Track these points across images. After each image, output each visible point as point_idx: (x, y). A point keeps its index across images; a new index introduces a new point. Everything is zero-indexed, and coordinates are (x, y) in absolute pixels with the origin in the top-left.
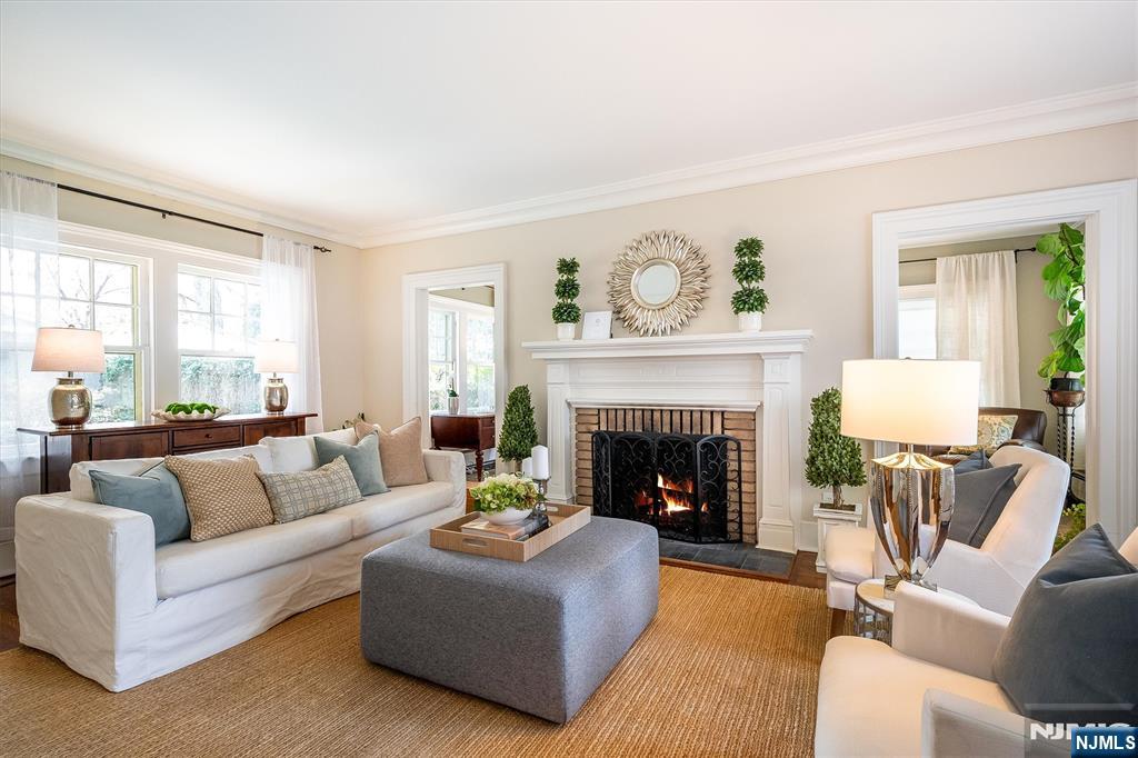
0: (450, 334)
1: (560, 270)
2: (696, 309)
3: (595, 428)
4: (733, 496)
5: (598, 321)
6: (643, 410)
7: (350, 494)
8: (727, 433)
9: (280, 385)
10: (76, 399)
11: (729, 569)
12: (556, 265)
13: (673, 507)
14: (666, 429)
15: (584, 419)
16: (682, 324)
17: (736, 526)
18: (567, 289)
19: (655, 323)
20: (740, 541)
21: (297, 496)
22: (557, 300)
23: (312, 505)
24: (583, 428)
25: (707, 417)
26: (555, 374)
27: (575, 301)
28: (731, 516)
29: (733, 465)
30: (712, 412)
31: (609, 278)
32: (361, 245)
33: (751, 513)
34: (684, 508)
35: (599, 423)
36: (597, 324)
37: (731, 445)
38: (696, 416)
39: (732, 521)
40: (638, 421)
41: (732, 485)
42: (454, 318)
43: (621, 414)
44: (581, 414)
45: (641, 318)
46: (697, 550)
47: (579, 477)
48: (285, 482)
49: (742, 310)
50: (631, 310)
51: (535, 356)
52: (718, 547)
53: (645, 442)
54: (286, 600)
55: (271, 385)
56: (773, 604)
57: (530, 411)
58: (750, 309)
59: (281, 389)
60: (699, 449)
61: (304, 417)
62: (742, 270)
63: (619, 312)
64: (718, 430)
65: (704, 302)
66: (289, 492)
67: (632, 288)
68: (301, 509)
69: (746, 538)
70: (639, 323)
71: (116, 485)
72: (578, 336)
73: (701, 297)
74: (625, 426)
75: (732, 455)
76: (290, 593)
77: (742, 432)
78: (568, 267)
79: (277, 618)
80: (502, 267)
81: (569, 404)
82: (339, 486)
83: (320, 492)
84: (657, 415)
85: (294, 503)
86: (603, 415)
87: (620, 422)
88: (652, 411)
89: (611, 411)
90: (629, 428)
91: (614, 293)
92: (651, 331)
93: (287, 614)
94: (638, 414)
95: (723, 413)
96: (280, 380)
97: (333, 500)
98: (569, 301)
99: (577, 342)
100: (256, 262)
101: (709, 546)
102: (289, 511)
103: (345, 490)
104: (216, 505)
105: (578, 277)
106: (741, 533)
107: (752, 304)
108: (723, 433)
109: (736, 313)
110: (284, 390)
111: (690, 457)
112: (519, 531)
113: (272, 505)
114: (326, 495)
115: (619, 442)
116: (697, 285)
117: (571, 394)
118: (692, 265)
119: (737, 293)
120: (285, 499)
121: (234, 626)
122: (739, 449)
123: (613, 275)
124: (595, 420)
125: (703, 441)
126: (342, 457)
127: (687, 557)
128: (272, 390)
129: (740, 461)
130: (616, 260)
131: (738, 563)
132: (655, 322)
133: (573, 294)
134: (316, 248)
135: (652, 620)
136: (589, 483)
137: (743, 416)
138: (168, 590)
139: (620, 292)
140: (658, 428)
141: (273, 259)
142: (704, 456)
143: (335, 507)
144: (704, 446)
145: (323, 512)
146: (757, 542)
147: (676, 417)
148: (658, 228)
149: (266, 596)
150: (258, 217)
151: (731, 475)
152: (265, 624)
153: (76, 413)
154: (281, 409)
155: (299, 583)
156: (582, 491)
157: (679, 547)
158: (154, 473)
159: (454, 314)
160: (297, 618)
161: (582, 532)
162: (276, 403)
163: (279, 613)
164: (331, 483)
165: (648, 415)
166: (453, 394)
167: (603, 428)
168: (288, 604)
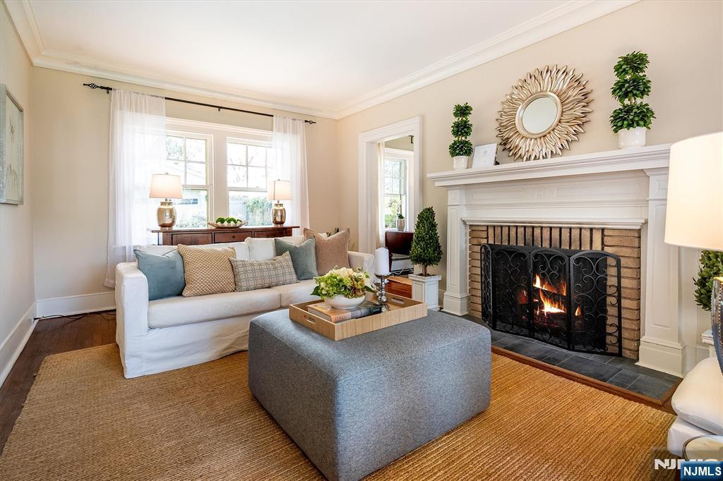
0: (403, 175)
1: (456, 115)
2: (576, 133)
3: (484, 241)
4: (612, 311)
5: (485, 152)
6: (525, 227)
7: (288, 277)
8: (607, 250)
9: (281, 208)
10: (168, 214)
11: (592, 380)
12: (452, 110)
13: (549, 308)
14: (546, 244)
15: (475, 234)
16: (563, 149)
17: (614, 340)
18: (462, 129)
19: (537, 150)
20: (619, 355)
21: (251, 275)
22: (453, 139)
23: (260, 282)
24: (475, 241)
25: (586, 234)
26: (454, 197)
27: (469, 138)
28: (610, 330)
29: (612, 281)
30: (591, 230)
31: (498, 117)
32: (337, 117)
33: (634, 330)
34: (559, 311)
35: (487, 238)
36: (485, 155)
37: (611, 261)
38: (575, 233)
39: (610, 334)
40: (520, 236)
41: (612, 300)
42: (405, 163)
43: (505, 230)
44: (473, 230)
45: (524, 146)
46: (566, 356)
47: (472, 281)
48: (244, 266)
49: (621, 127)
50: (516, 141)
51: (438, 184)
52: (591, 357)
53: (523, 255)
54: (233, 340)
55: (276, 208)
56: (628, 426)
57: (433, 226)
58: (629, 126)
59: (281, 210)
60: (572, 262)
61: (291, 228)
62: (620, 89)
63: (505, 144)
64: (597, 246)
65: (587, 127)
66: (246, 272)
67: (517, 122)
68: (252, 284)
69: (626, 353)
70: (522, 152)
71: (145, 258)
72: (469, 166)
73: (582, 122)
74: (509, 241)
75: (612, 271)
76: (235, 338)
77: (624, 249)
78: (463, 111)
79: (226, 352)
80: (417, 119)
81: (464, 222)
82: (280, 272)
83: (266, 273)
84: (537, 232)
85: (247, 279)
86: (491, 231)
87: (505, 237)
88: (533, 227)
89: (496, 227)
90: (513, 243)
91: (502, 128)
92: (533, 157)
93: (232, 350)
94: (521, 230)
95: (603, 230)
96: (281, 205)
97: (274, 280)
98: (463, 138)
99: (470, 171)
100: (270, 133)
101: (582, 355)
102: (244, 284)
103: (284, 274)
104: (198, 275)
105: (471, 119)
106: (620, 347)
107: (632, 120)
108: (603, 249)
109: (616, 131)
110: (283, 211)
111: (563, 270)
112: (345, 315)
113: (234, 279)
114: (270, 277)
115: (498, 253)
116: (578, 112)
117: (467, 215)
118: (574, 93)
119: (615, 111)
120: (242, 276)
121: (197, 352)
122: (618, 266)
123: (502, 113)
124: (484, 235)
125: (576, 256)
126: (288, 252)
127: (554, 361)
128: (276, 211)
129: (619, 277)
130: (504, 100)
131: (605, 377)
132: (537, 148)
133: (467, 133)
134: (306, 121)
135: (483, 412)
136: (478, 286)
137: (624, 233)
138: (153, 323)
139: (506, 127)
140: (538, 243)
141: (279, 131)
142: (577, 270)
143: (277, 285)
144: (578, 260)
145: (269, 287)
146: (638, 360)
147: (556, 233)
148: (542, 67)
149: (217, 336)
150: (271, 105)
151: (611, 291)
152: (217, 354)
153: (168, 221)
154: (282, 223)
155: (241, 332)
156: (474, 293)
157: (550, 351)
158: (171, 255)
159: (405, 161)
160: (241, 354)
161: (411, 323)
162: (278, 219)
163: (228, 348)
164: (275, 268)
165: (529, 231)
166: (401, 217)
167: (491, 242)
168: (234, 343)
